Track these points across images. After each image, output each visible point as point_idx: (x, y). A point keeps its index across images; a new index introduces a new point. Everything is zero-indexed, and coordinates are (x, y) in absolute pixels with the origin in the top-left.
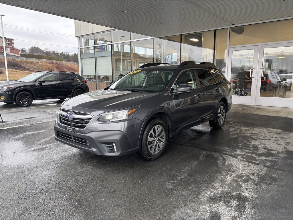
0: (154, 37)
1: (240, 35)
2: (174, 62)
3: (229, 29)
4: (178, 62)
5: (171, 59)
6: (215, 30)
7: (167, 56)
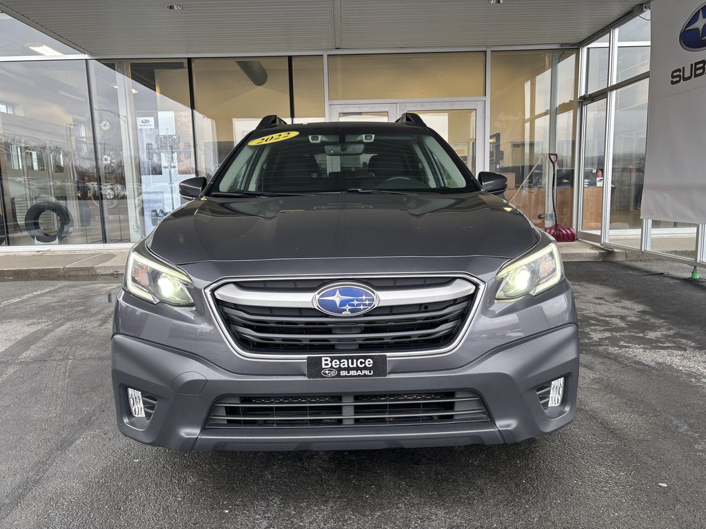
0: (91, 54)
1: (259, 87)
2: (165, 137)
3: (325, 58)
4: (179, 138)
5: (153, 127)
6: (290, 58)
7: (139, 120)
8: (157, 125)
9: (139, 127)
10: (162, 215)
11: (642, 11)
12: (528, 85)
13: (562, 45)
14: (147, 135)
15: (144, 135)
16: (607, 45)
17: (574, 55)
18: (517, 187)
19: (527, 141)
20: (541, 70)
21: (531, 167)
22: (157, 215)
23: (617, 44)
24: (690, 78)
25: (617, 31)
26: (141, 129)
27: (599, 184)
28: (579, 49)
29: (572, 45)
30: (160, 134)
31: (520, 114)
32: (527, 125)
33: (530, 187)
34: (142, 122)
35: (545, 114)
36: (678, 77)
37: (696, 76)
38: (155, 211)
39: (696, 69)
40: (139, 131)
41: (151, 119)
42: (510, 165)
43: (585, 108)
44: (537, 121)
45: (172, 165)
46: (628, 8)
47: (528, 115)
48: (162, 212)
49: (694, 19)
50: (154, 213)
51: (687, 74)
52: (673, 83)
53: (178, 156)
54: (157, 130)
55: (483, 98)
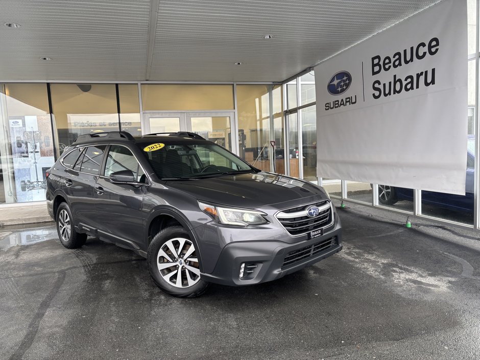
2: (30, 132)
3: (139, 85)
4: (41, 133)
5: (21, 126)
6: (117, 85)
7: (11, 121)
8: (24, 125)
9: (11, 126)
10: (29, 184)
11: (310, 71)
12: (257, 100)
13: (273, 82)
14: (17, 131)
15: (15, 131)
16: (295, 83)
17: (280, 87)
18: (255, 159)
19: (259, 128)
20: (264, 93)
21: (261, 148)
22: (25, 184)
23: (300, 83)
24: (333, 108)
25: (300, 78)
26: (13, 128)
27: (297, 157)
28: (282, 84)
29: (279, 82)
30: (27, 130)
31: (254, 112)
32: (258, 123)
33: (262, 159)
34: (13, 123)
35: (267, 118)
36: (328, 107)
37: (336, 107)
38: (24, 181)
39: (336, 104)
40: (11, 128)
41: (20, 121)
42: (250, 147)
43: (287, 116)
44: (263, 121)
45: (36, 150)
46: (303, 69)
47: (258, 118)
48: (29, 181)
49: (333, 80)
50: (23, 183)
51: (332, 106)
52: (326, 109)
53: (40, 144)
54: (24, 128)
55: (234, 111)
